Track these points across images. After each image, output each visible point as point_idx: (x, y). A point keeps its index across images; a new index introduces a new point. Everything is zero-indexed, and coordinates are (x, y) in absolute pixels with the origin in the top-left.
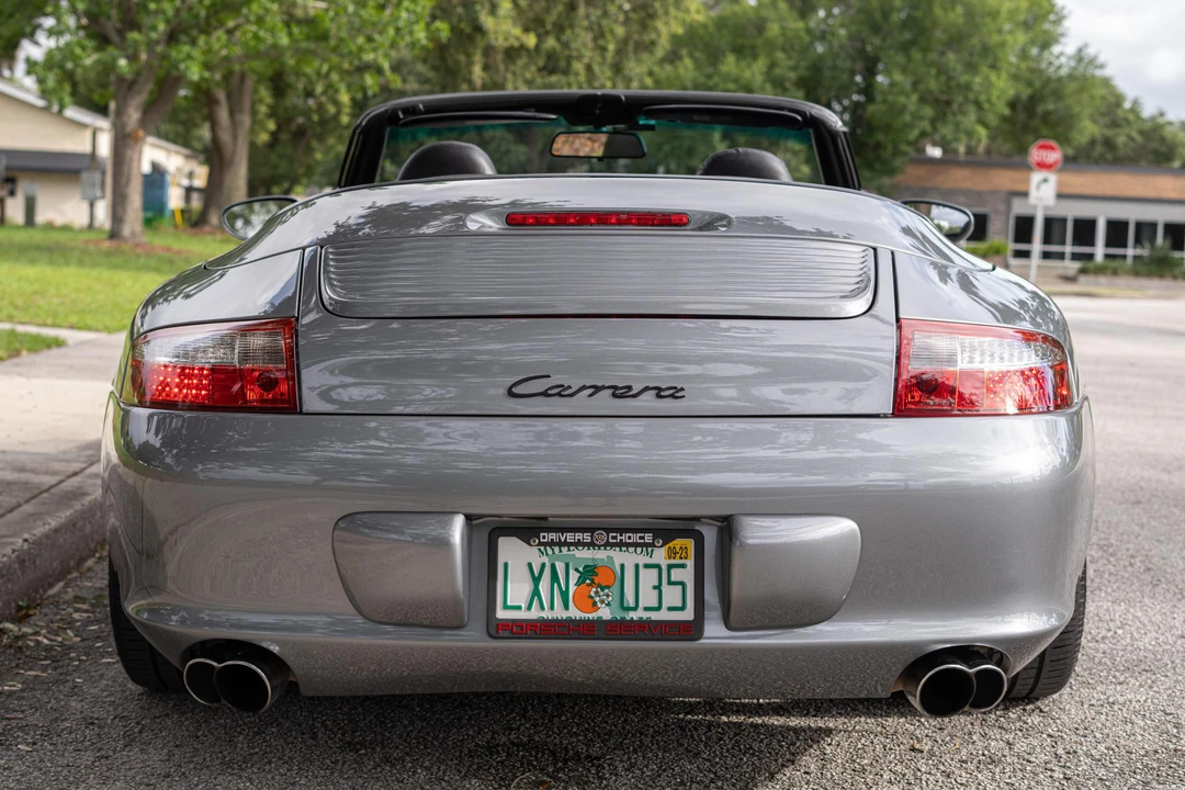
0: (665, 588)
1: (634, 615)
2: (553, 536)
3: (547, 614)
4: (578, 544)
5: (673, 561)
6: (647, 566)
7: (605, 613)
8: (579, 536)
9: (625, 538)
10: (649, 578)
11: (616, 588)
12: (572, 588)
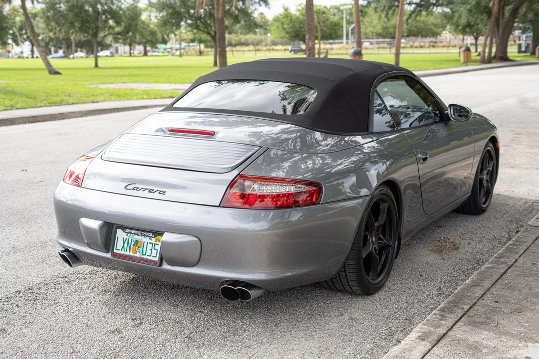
0: (153, 250)
1: (145, 257)
2: (129, 231)
3: (125, 253)
4: (135, 234)
5: (156, 243)
6: (150, 243)
7: (138, 255)
8: (135, 231)
9: (145, 234)
10: (150, 246)
11: (142, 248)
12: (132, 246)
